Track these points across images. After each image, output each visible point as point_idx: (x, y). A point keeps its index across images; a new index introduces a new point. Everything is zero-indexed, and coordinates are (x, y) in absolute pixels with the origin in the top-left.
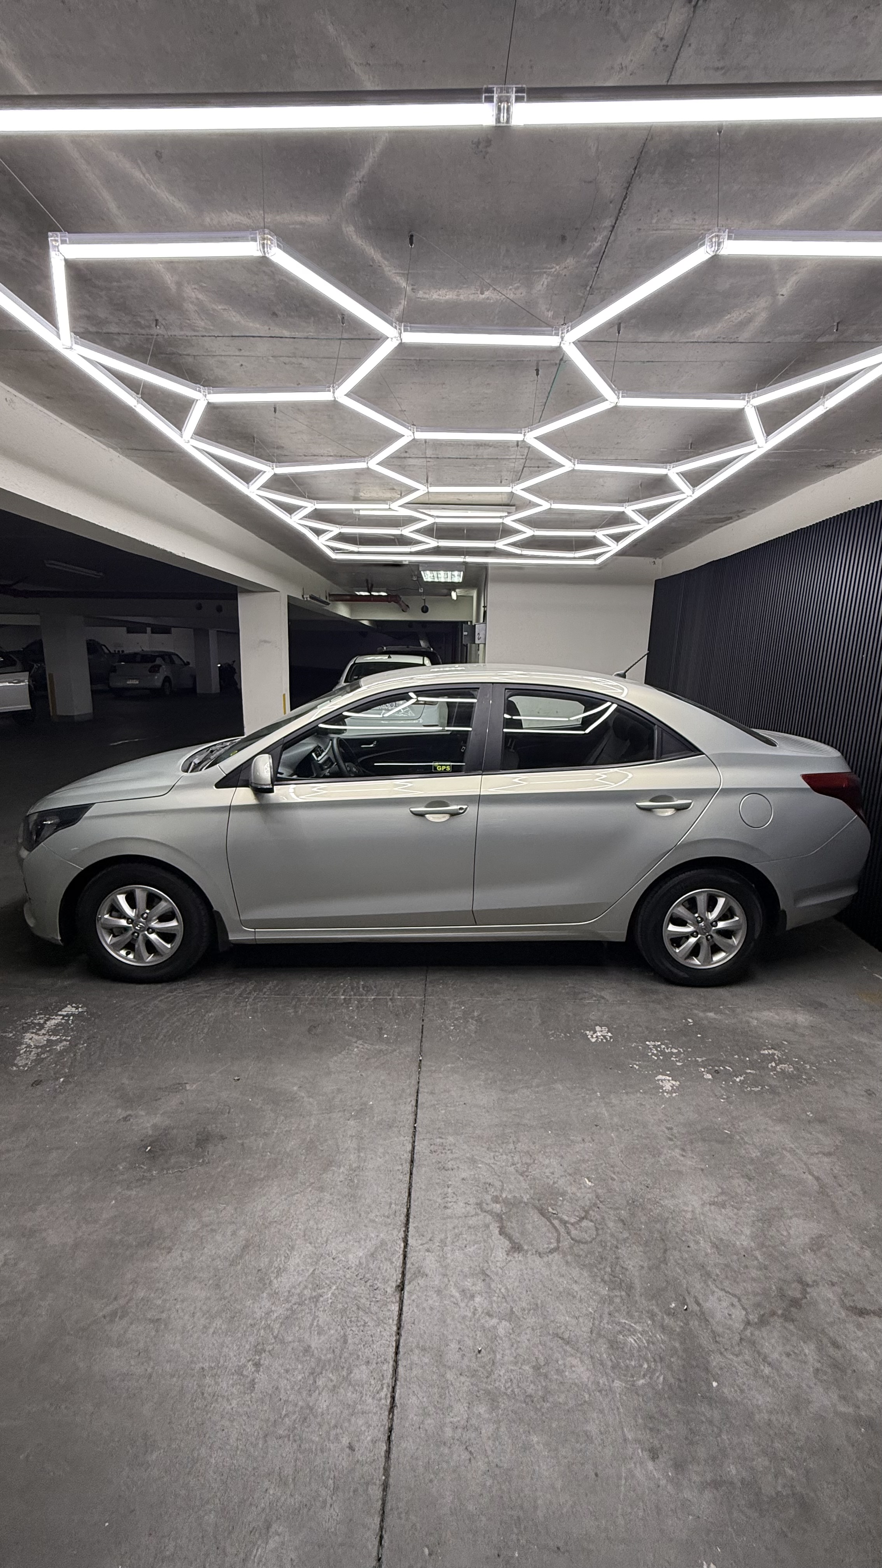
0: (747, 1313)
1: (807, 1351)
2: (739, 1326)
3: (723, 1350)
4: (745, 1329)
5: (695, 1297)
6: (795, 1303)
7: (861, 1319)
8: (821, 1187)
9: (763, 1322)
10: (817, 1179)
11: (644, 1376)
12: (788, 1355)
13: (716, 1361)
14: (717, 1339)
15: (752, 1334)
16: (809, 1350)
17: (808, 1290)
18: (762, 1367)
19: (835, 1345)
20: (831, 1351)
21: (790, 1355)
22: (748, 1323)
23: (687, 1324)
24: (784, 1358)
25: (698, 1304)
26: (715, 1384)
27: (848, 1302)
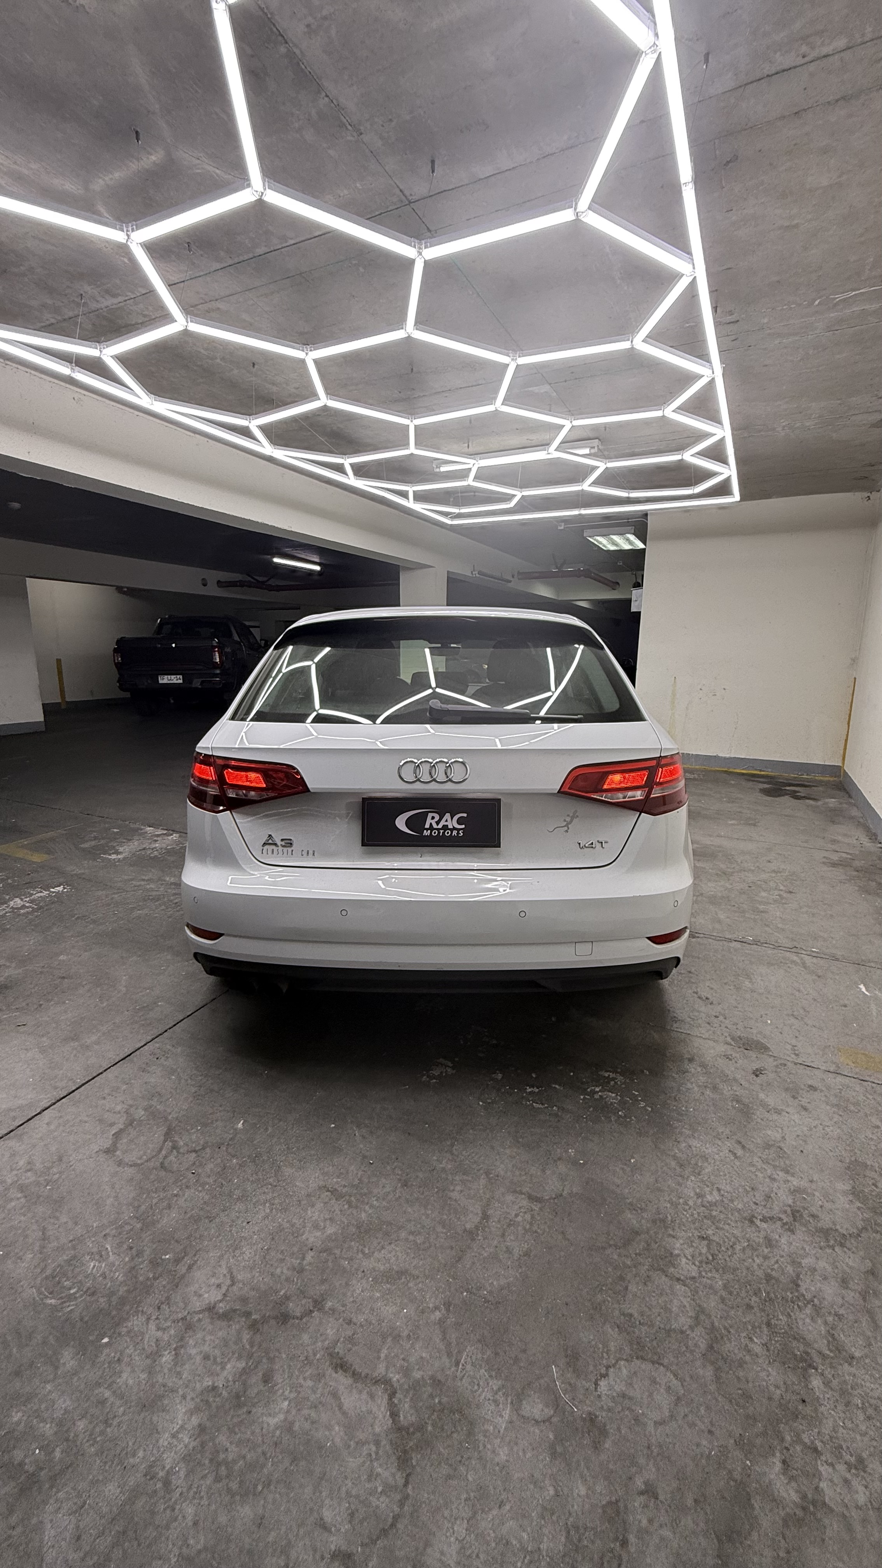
0: (221, 1301)
1: (229, 1366)
2: (197, 1304)
3: (154, 1317)
4: (200, 1312)
5: (196, 1262)
6: (284, 1318)
7: (330, 1371)
8: (477, 1228)
9: (227, 1316)
10: (485, 1217)
11: (61, 1298)
12: (206, 1357)
13: (136, 1322)
14: (163, 1306)
15: (200, 1320)
16: (233, 1366)
17: (315, 1314)
18: (166, 1353)
19: (267, 1379)
20: (255, 1379)
21: (209, 1359)
22: (210, 1309)
23: (155, 1278)
24: (198, 1359)
25: (190, 1267)
26: (106, 1340)
27: (340, 1349)
